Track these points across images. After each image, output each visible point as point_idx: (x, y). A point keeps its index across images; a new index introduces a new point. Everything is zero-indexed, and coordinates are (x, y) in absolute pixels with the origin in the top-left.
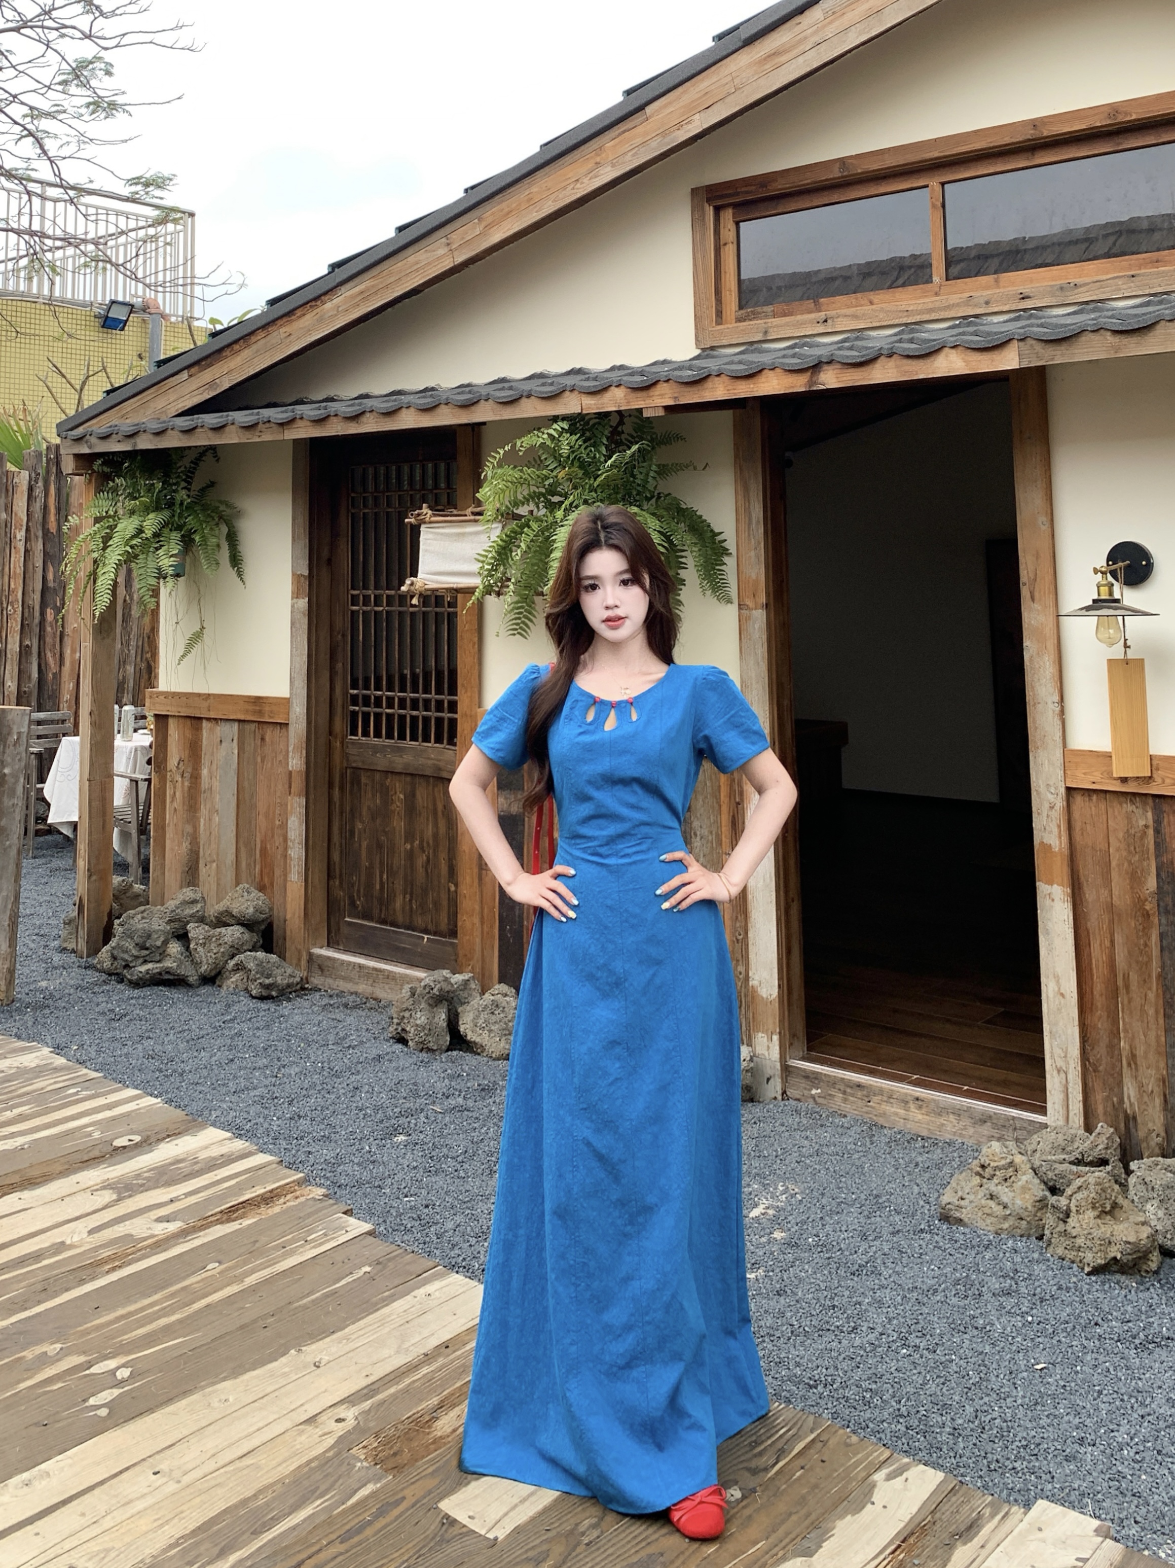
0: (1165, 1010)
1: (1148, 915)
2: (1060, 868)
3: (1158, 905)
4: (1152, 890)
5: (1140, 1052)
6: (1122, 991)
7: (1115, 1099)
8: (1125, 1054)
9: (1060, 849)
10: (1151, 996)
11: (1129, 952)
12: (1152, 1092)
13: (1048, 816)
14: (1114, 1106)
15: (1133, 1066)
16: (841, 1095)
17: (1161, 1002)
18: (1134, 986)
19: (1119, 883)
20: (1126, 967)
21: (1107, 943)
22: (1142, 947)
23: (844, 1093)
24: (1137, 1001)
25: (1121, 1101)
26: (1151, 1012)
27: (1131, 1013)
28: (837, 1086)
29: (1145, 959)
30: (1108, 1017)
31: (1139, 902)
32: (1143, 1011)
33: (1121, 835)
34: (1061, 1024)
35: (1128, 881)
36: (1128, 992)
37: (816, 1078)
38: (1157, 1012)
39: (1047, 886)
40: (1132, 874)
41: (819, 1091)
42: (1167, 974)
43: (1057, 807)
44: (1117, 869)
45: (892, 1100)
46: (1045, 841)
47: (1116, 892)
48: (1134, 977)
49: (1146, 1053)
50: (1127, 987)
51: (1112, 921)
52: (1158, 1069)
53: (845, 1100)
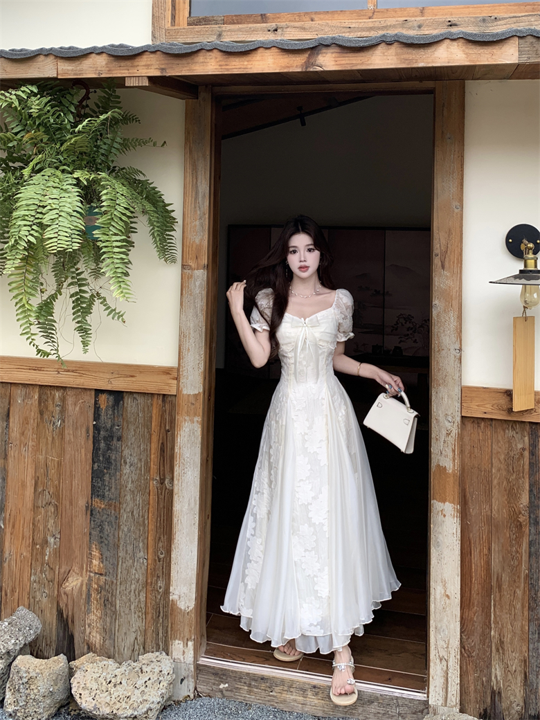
0: (529, 604)
1: (521, 525)
2: (452, 488)
3: (530, 517)
4: (525, 504)
5: (507, 640)
6: (495, 589)
7: (484, 679)
8: (494, 641)
9: (454, 471)
10: (519, 593)
11: (503, 557)
12: (515, 671)
13: (445, 442)
14: (483, 685)
15: (501, 651)
16: (246, 688)
17: (527, 598)
18: (505, 586)
19: (498, 500)
20: (500, 571)
21: (486, 551)
22: (514, 554)
23: (250, 685)
24: (507, 596)
25: (490, 680)
26: (519, 606)
27: (502, 607)
28: (243, 680)
29: (516, 563)
30: (483, 611)
31: (514, 516)
32: (511, 605)
33: (502, 457)
34: (445, 621)
35: (506, 497)
36: (500, 591)
37: (224, 675)
38: (523, 607)
39: (440, 503)
40: (509, 491)
41: (227, 685)
42: (533, 575)
43: (453, 434)
44: (497, 487)
45: (292, 690)
46: (441, 465)
47: (495, 507)
48: (505, 578)
49: (511, 639)
50: (500, 587)
51: (490, 532)
52: (521, 652)
53: (250, 692)
